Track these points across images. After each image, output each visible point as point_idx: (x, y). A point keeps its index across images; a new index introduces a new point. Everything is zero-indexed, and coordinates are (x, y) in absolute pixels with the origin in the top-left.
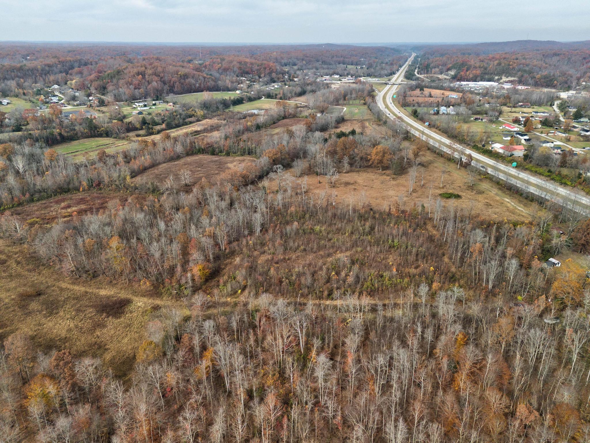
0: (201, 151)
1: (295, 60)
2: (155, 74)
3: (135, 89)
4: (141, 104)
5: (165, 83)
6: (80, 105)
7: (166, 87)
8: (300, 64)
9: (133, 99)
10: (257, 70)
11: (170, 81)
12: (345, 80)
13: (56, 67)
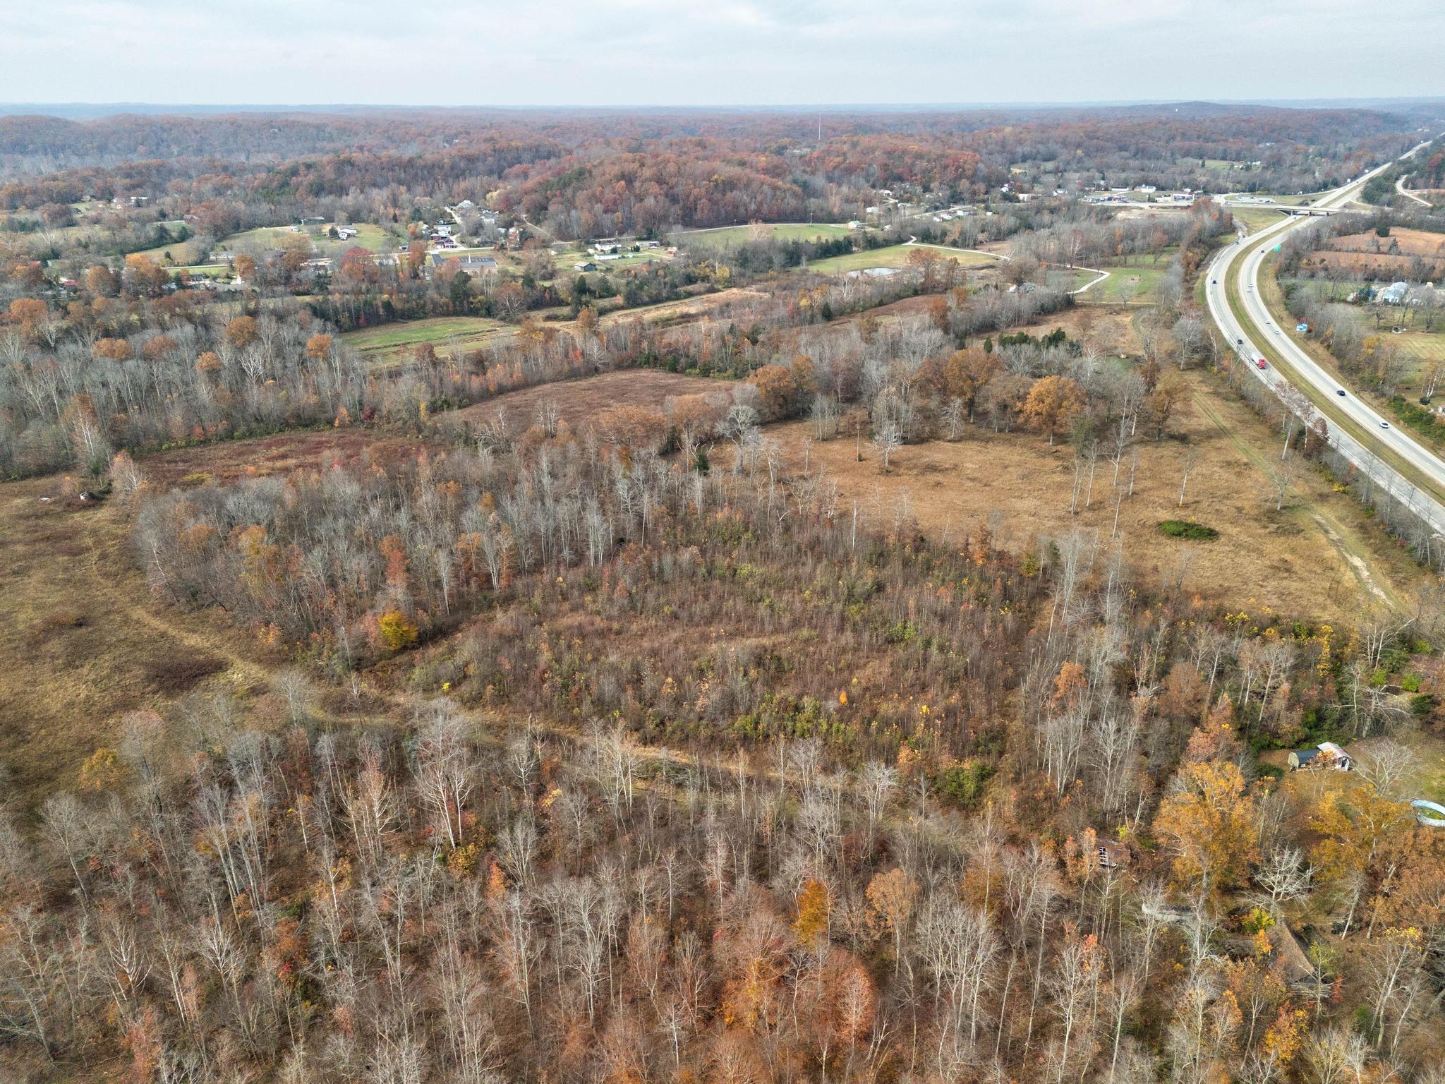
0: (653, 361)
1: (1055, 147)
2: (660, 181)
3: (606, 212)
4: (608, 248)
5: (674, 199)
6: (484, 244)
7: (676, 210)
8: (1064, 155)
9: (595, 234)
10: (924, 171)
11: (688, 196)
12: (1166, 200)
13: (484, 161)
